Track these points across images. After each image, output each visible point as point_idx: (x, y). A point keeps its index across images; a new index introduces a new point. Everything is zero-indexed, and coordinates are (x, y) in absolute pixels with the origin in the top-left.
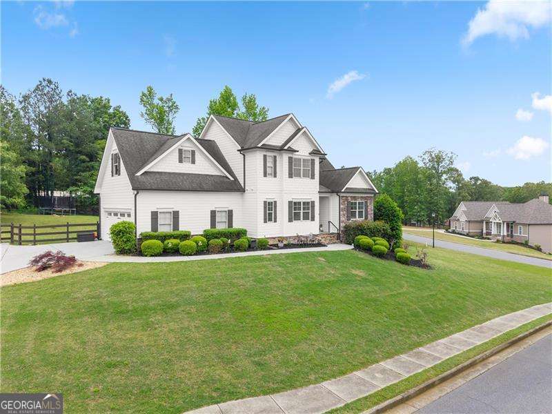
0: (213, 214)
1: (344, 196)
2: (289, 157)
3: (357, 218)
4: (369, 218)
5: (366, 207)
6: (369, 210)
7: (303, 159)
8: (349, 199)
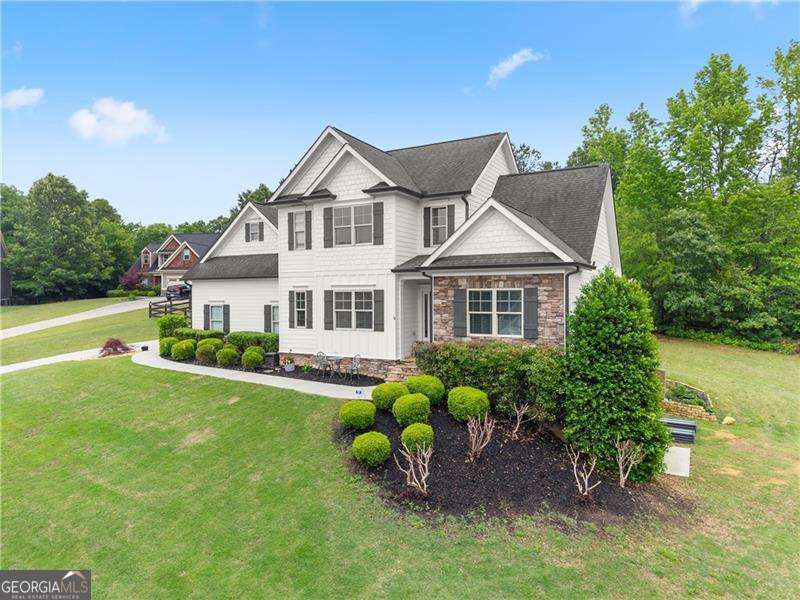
0: (268, 311)
1: (444, 278)
2: (325, 209)
3: (495, 334)
4: (546, 334)
5: (533, 304)
6: (542, 313)
7: (355, 208)
8: (463, 283)
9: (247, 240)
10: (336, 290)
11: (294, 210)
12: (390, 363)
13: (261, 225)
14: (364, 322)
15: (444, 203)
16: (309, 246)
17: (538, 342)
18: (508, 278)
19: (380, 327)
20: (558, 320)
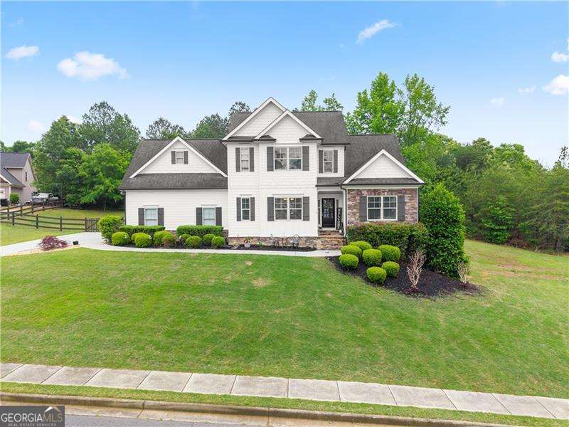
0: (199, 212)
1: (354, 190)
2: (268, 148)
3: (382, 219)
4: (409, 218)
5: (402, 203)
6: (407, 208)
7: (290, 148)
8: (365, 193)
9: (173, 162)
10: (276, 197)
11: (241, 146)
12: (313, 238)
13: (186, 153)
14: (296, 216)
15: (332, 149)
16: (252, 169)
17: (405, 222)
18: (389, 190)
19: (307, 218)
20: (414, 211)
